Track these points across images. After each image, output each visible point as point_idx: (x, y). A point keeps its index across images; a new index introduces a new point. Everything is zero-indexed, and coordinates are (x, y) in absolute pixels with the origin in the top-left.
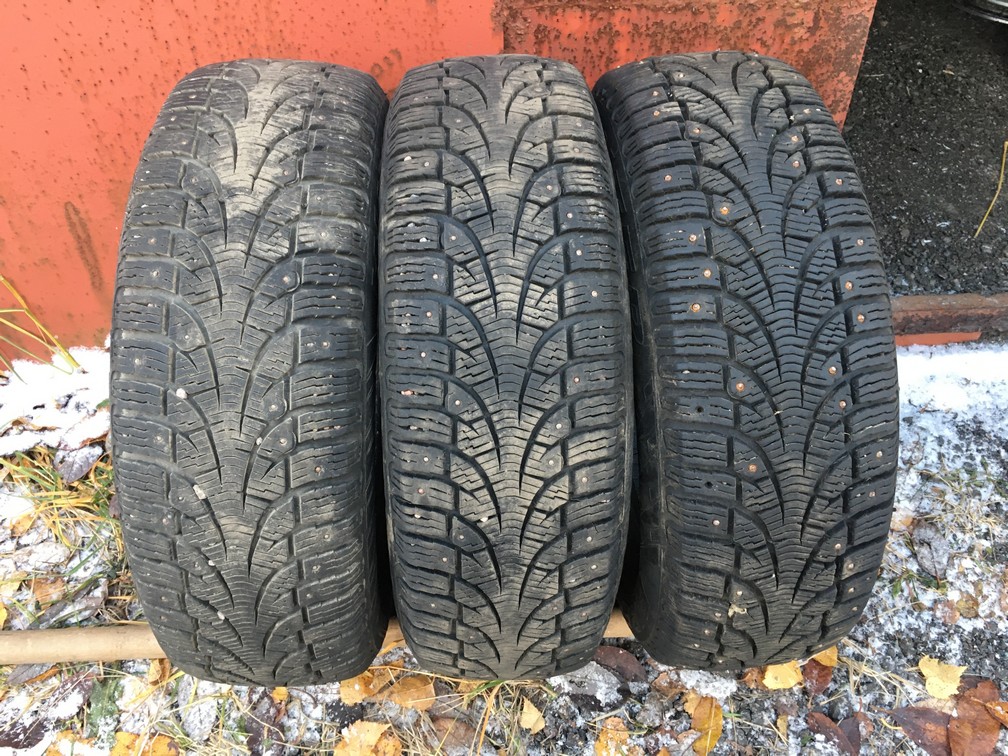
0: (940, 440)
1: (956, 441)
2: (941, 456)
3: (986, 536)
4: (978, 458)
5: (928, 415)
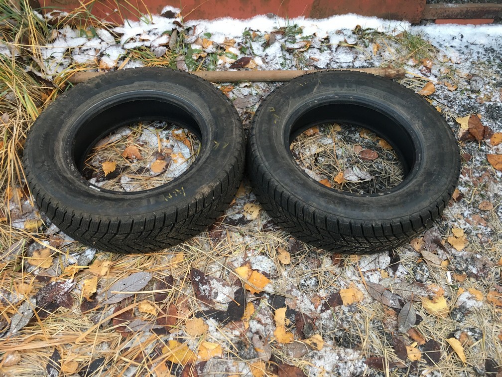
0: (478, 53)
1: (484, 53)
2: (478, 57)
3: (494, 79)
4: (492, 58)
5: (474, 45)
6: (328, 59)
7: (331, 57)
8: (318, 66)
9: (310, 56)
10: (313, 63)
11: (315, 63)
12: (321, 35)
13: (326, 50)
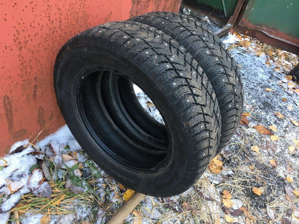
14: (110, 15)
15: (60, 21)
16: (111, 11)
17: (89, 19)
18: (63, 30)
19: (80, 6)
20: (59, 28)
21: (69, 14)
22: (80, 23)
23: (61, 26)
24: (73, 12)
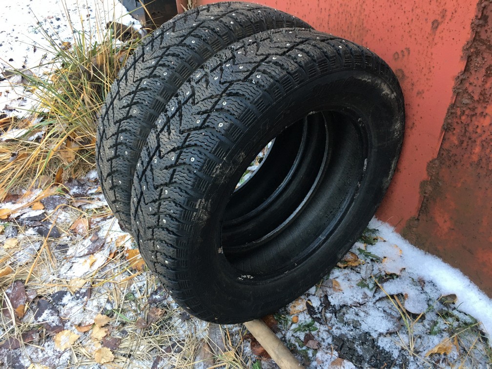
6: (355, 300)
7: (361, 301)
8: (330, 298)
9: (337, 278)
10: (328, 289)
11: (329, 291)
12: (389, 267)
13: (368, 287)
14: (406, 53)
15: (329, 15)
16: (408, 47)
17: (366, 36)
18: (331, 29)
19: (356, 8)
20: (327, 24)
21: (341, 12)
22: (352, 34)
23: (330, 23)
24: (345, 11)
